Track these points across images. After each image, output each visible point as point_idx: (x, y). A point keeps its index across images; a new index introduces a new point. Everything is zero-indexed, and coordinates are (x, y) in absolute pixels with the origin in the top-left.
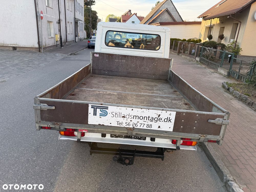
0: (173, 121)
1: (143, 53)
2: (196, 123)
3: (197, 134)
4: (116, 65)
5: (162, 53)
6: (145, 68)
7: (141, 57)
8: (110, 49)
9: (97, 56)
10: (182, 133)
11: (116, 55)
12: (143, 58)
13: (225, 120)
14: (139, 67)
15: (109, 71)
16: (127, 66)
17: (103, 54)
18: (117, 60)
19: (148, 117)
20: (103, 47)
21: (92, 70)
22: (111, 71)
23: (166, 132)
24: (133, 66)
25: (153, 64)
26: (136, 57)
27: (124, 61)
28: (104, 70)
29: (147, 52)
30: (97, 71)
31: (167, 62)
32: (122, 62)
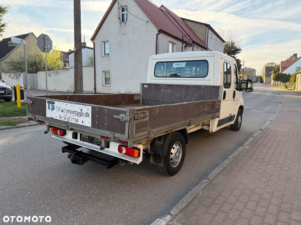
0: (90, 115)
1: (189, 81)
2: (106, 119)
3: (108, 131)
4: (162, 96)
5: (210, 80)
6: (190, 98)
7: (186, 86)
8: (158, 79)
9: (146, 87)
10: (98, 129)
11: (162, 85)
12: (187, 87)
13: (127, 116)
14: (184, 97)
15: (156, 101)
16: (173, 96)
17: (151, 84)
18: (163, 89)
19: (75, 111)
20: (152, 78)
21: (142, 100)
22: (157, 101)
23: (87, 128)
24: (178, 95)
25: (199, 93)
26: (181, 86)
27: (170, 90)
28: (152, 101)
29: (193, 80)
30: (146, 102)
31: (215, 90)
32: (167, 92)
